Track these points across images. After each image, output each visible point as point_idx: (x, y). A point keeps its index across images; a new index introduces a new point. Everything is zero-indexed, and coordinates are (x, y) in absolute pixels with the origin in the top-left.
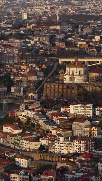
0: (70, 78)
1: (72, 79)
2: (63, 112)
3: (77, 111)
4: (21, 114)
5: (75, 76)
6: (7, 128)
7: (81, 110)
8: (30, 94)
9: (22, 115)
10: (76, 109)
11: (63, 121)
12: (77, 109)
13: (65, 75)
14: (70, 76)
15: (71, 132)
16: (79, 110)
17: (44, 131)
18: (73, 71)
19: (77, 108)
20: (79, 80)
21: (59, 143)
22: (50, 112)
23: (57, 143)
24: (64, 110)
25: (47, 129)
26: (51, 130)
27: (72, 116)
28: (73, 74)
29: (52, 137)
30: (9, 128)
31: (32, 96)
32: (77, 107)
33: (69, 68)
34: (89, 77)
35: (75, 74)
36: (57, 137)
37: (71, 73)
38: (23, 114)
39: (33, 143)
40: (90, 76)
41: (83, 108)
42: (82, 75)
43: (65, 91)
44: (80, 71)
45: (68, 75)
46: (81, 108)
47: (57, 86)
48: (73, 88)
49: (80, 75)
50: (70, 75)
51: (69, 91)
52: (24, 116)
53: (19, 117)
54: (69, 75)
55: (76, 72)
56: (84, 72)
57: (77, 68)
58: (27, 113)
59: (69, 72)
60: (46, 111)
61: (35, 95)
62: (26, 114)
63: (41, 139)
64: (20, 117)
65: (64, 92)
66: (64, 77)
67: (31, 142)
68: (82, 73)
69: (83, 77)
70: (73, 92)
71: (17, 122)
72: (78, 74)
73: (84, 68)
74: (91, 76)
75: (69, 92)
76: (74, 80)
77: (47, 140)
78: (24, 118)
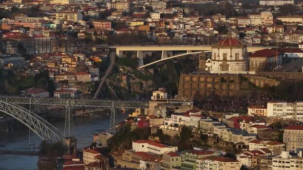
0: (221, 65)
1: (224, 66)
2: (253, 116)
3: (281, 112)
4: (166, 122)
5: (228, 63)
6: (143, 146)
7: (289, 112)
8: (156, 92)
9: (167, 124)
10: (278, 110)
11: (262, 129)
12: (281, 110)
13: (207, 61)
14: (221, 63)
15: (284, 145)
16: (285, 111)
17: (234, 146)
18: (225, 55)
19: (281, 108)
20: (235, 69)
21: (280, 162)
22: (228, 117)
23: (276, 161)
24: (254, 112)
25: (239, 142)
26: (246, 143)
27: (273, 122)
28: (225, 60)
29: (257, 154)
30: (146, 145)
31: (158, 95)
32: (281, 106)
33: (219, 49)
34: (249, 65)
35: (228, 58)
36: (264, 154)
37: (221, 58)
38: (169, 123)
39: (227, 163)
40: (250, 63)
41: (292, 108)
42: (240, 61)
43: (217, 87)
44: (236, 54)
45: (217, 61)
46: (288, 108)
47: (202, 79)
48: (232, 81)
49: (236, 60)
50: (221, 61)
51: (224, 86)
52: (171, 126)
53: (160, 128)
54: (219, 61)
55: (231, 56)
56: (242, 56)
57: (231, 49)
58: (178, 120)
59: (219, 56)
60: (214, 115)
61: (164, 95)
62: (176, 121)
63: (241, 157)
64: (162, 127)
65: (215, 89)
66: (206, 64)
67: (223, 163)
68: (241, 58)
69: (241, 63)
70: (232, 87)
71: (155, 135)
72: (234, 58)
73: (243, 49)
74: (252, 63)
75: (224, 88)
76: (227, 69)
77: (249, 158)
78: (173, 128)
